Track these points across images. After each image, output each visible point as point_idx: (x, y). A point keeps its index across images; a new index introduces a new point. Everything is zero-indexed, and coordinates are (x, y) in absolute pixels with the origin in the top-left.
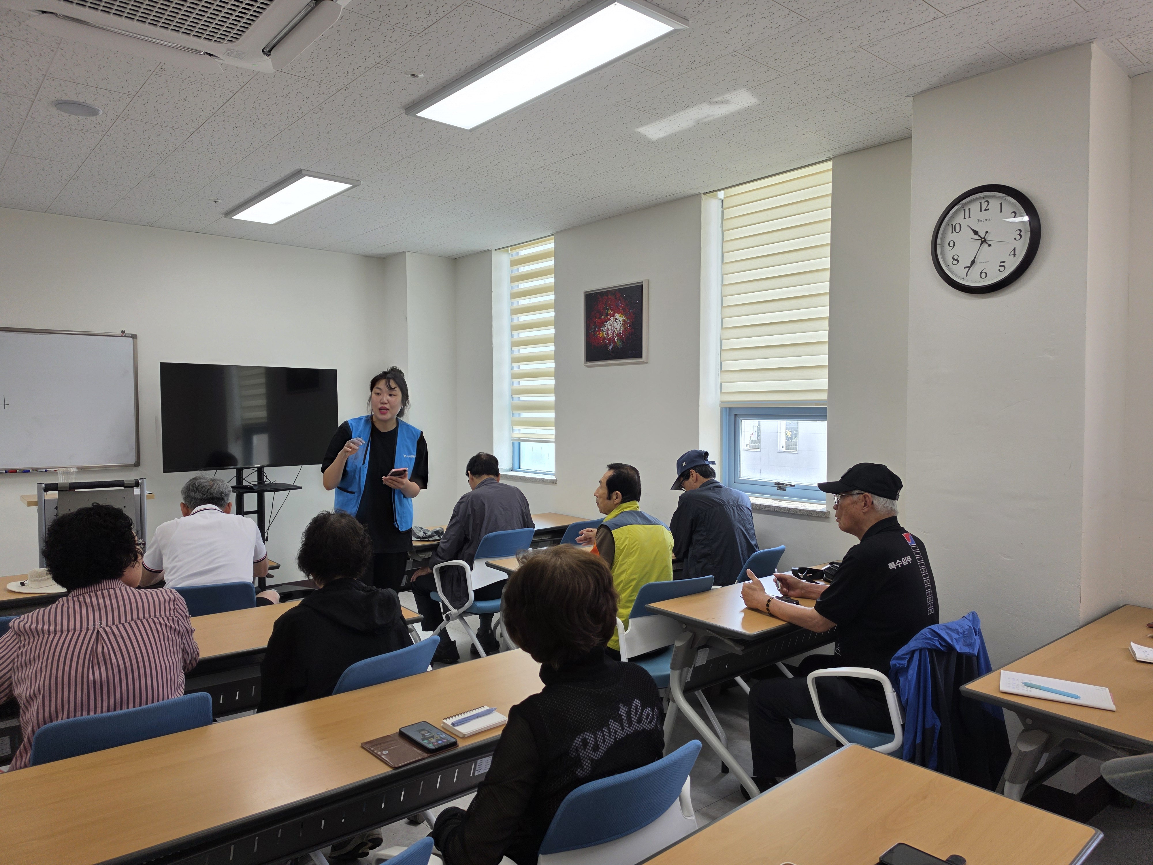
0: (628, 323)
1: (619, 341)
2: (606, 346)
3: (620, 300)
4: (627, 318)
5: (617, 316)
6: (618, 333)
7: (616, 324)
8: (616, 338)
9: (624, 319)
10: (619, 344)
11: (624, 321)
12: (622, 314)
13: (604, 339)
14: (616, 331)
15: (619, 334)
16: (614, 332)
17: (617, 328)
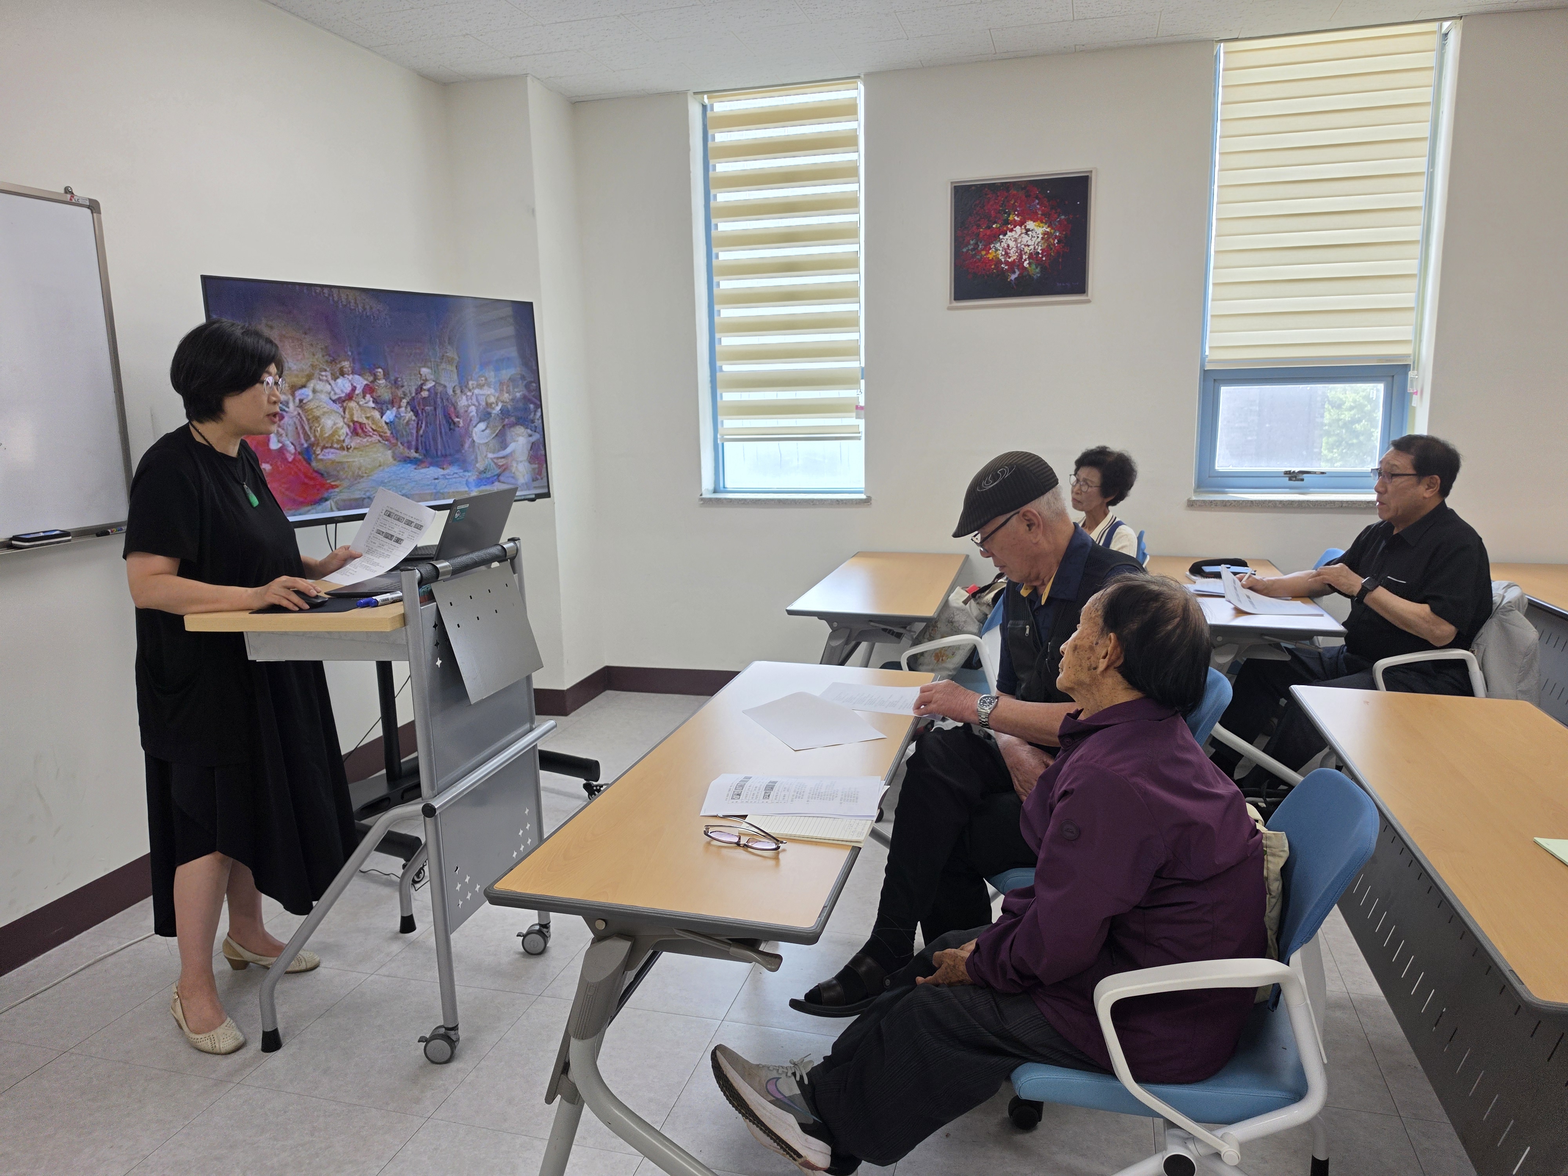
0: (1056, 237)
1: (1034, 266)
2: (1003, 274)
3: (1037, 198)
4: (1052, 228)
5: (1030, 224)
6: (1031, 254)
7: (1025, 239)
8: (1027, 262)
9: (1048, 230)
10: (1035, 271)
11: (1045, 233)
12: (1042, 222)
13: (1000, 262)
14: (1026, 249)
15: (1033, 256)
16: (1021, 251)
17: (1028, 246)
